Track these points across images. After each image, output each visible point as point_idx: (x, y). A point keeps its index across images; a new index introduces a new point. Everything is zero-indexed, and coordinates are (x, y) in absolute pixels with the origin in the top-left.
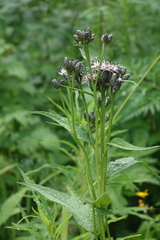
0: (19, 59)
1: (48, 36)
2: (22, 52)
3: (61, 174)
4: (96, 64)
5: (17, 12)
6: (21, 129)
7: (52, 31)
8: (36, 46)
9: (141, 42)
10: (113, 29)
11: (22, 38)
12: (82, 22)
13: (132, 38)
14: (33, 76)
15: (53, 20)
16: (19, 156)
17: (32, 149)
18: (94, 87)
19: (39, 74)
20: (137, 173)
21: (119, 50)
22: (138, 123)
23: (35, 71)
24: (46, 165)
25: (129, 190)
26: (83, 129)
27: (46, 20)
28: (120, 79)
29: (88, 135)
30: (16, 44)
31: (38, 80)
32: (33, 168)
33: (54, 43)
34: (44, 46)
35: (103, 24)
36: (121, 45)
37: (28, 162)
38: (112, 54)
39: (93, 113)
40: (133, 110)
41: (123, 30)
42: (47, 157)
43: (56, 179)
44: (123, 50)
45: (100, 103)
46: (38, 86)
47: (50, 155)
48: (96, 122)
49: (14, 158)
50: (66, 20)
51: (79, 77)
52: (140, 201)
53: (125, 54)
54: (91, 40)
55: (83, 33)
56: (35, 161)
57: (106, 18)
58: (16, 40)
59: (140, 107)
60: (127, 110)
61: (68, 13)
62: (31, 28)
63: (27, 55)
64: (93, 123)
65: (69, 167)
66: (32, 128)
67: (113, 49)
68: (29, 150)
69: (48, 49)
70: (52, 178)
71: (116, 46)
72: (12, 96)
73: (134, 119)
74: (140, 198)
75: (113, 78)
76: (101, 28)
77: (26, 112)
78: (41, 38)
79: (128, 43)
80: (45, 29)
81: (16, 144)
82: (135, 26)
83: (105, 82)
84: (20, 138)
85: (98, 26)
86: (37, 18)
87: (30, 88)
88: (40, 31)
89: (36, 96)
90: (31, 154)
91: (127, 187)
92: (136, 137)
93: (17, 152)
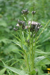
0: (4, 20)
1: (14, 11)
2: (5, 17)
3: (19, 62)
4: (30, 22)
5: (3, 2)
6: (5, 45)
7: (16, 9)
8: (10, 15)
9: (48, 13)
10: (38, 9)
11: (5, 12)
12: (27, 6)
13: (45, 12)
14: (9, 26)
15: (16, 5)
16: (4, 55)
17: (9, 52)
18: (29, 30)
19: (11, 25)
20: (47, 61)
21: (41, 16)
22: (48, 43)
23: (9, 24)
24: (13, 59)
25: (44, 68)
26: (25, 46)
27: (14, 5)
28: (39, 28)
29: (27, 48)
30: (3, 14)
31: (11, 27)
32: (9, 60)
33: (16, 14)
34: (13, 15)
35: (35, 7)
36: (41, 14)
37: (7, 57)
38: (38, 17)
39: (29, 40)
40: (46, 38)
41: (42, 9)
42: (14, 56)
43: (17, 64)
44: (42, 16)
45: (31, 36)
46: (11, 29)
47: (15, 55)
48: (30, 43)
49: (2, 56)
50: (21, 5)
51: (23, 27)
52: (48, 72)
53: (43, 17)
54: (28, 13)
55: (25, 11)
56: (10, 57)
57: (35, 4)
58: (3, 13)
59: (48, 37)
60: (43, 38)
61: (22, 3)
62: (8, 8)
63: (7, 18)
64: (29, 44)
65: (21, 59)
66: (9, 45)
67: (38, 16)
68: (7, 53)
69: (14, 16)
70: (16, 63)
71: (39, 15)
72: (1, 33)
73: (46, 42)
74: (48, 70)
75: (36, 27)
76: (34, 8)
77: (6, 39)
78: (12, 12)
79: (44, 14)
80: (13, 9)
81: (3, 51)
82: (46, 7)
83: (33, 28)
84: (4, 49)
85: (32, 7)
86: (10, 4)
87: (8, 30)
88: (11, 9)
89: (10, 33)
90: (8, 54)
91: (44, 67)
92: (47, 48)
93: (3, 54)
